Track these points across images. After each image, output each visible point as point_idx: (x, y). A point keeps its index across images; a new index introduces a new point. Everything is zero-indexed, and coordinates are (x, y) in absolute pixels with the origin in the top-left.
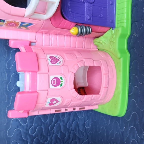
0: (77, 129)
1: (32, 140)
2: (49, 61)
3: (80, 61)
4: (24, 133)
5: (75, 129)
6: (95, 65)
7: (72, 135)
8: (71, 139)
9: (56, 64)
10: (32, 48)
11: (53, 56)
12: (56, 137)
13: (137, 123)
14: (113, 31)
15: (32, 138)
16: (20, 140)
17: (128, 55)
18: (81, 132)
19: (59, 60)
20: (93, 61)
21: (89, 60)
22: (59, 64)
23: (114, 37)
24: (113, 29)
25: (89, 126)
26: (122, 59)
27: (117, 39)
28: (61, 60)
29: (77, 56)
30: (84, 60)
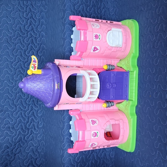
0: (105, 157)
1: (77, 165)
2: (91, 123)
3: (108, 121)
4: (73, 160)
5: (104, 157)
6: (116, 123)
7: (101, 162)
8: (101, 164)
9: (95, 125)
10: (81, 115)
11: (93, 119)
12: (92, 163)
13: (140, 157)
14: (127, 102)
15: (77, 163)
16: (70, 164)
17: (136, 117)
18: (108, 159)
19: (96, 122)
20: (115, 120)
21: (112, 120)
22: (96, 125)
23: (128, 105)
24: (127, 101)
25: (113, 156)
26: (132, 119)
27: (129, 107)
28: (97, 122)
29: (106, 118)
30: (110, 120)
